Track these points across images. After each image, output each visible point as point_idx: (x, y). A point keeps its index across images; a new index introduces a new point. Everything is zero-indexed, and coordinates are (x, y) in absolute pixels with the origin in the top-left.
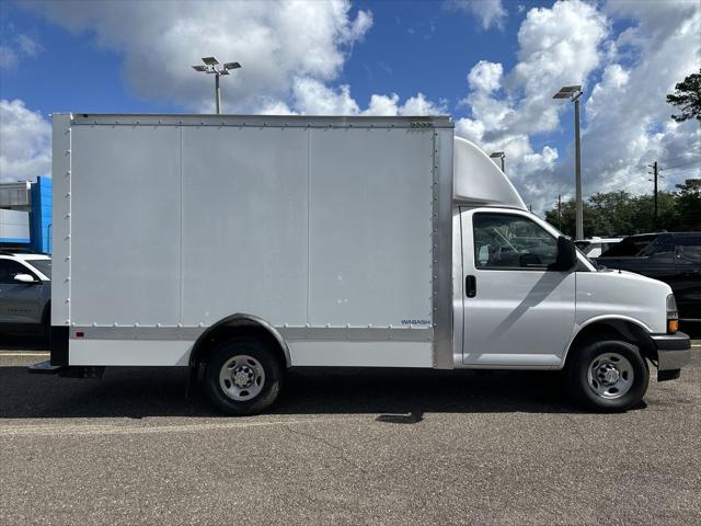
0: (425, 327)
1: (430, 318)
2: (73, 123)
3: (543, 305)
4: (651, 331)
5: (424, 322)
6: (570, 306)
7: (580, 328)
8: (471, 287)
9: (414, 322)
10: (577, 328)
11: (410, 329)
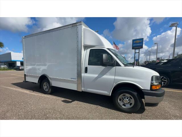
0: (75, 80)
1: (76, 78)
2: (24, 38)
3: (105, 77)
4: (142, 88)
5: (75, 79)
6: (113, 77)
7: (116, 84)
8: (86, 70)
9: (73, 79)
10: (115, 85)
11: (72, 80)
